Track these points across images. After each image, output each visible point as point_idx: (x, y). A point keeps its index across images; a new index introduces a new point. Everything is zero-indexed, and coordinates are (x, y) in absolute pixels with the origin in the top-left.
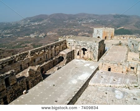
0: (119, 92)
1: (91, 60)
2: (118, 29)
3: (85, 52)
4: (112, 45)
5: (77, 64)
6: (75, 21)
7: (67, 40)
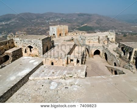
0: (55, 83)
1: (37, 56)
2: (82, 26)
3: (31, 49)
4: (64, 41)
5: (22, 61)
6: (43, 20)
7: (14, 39)
